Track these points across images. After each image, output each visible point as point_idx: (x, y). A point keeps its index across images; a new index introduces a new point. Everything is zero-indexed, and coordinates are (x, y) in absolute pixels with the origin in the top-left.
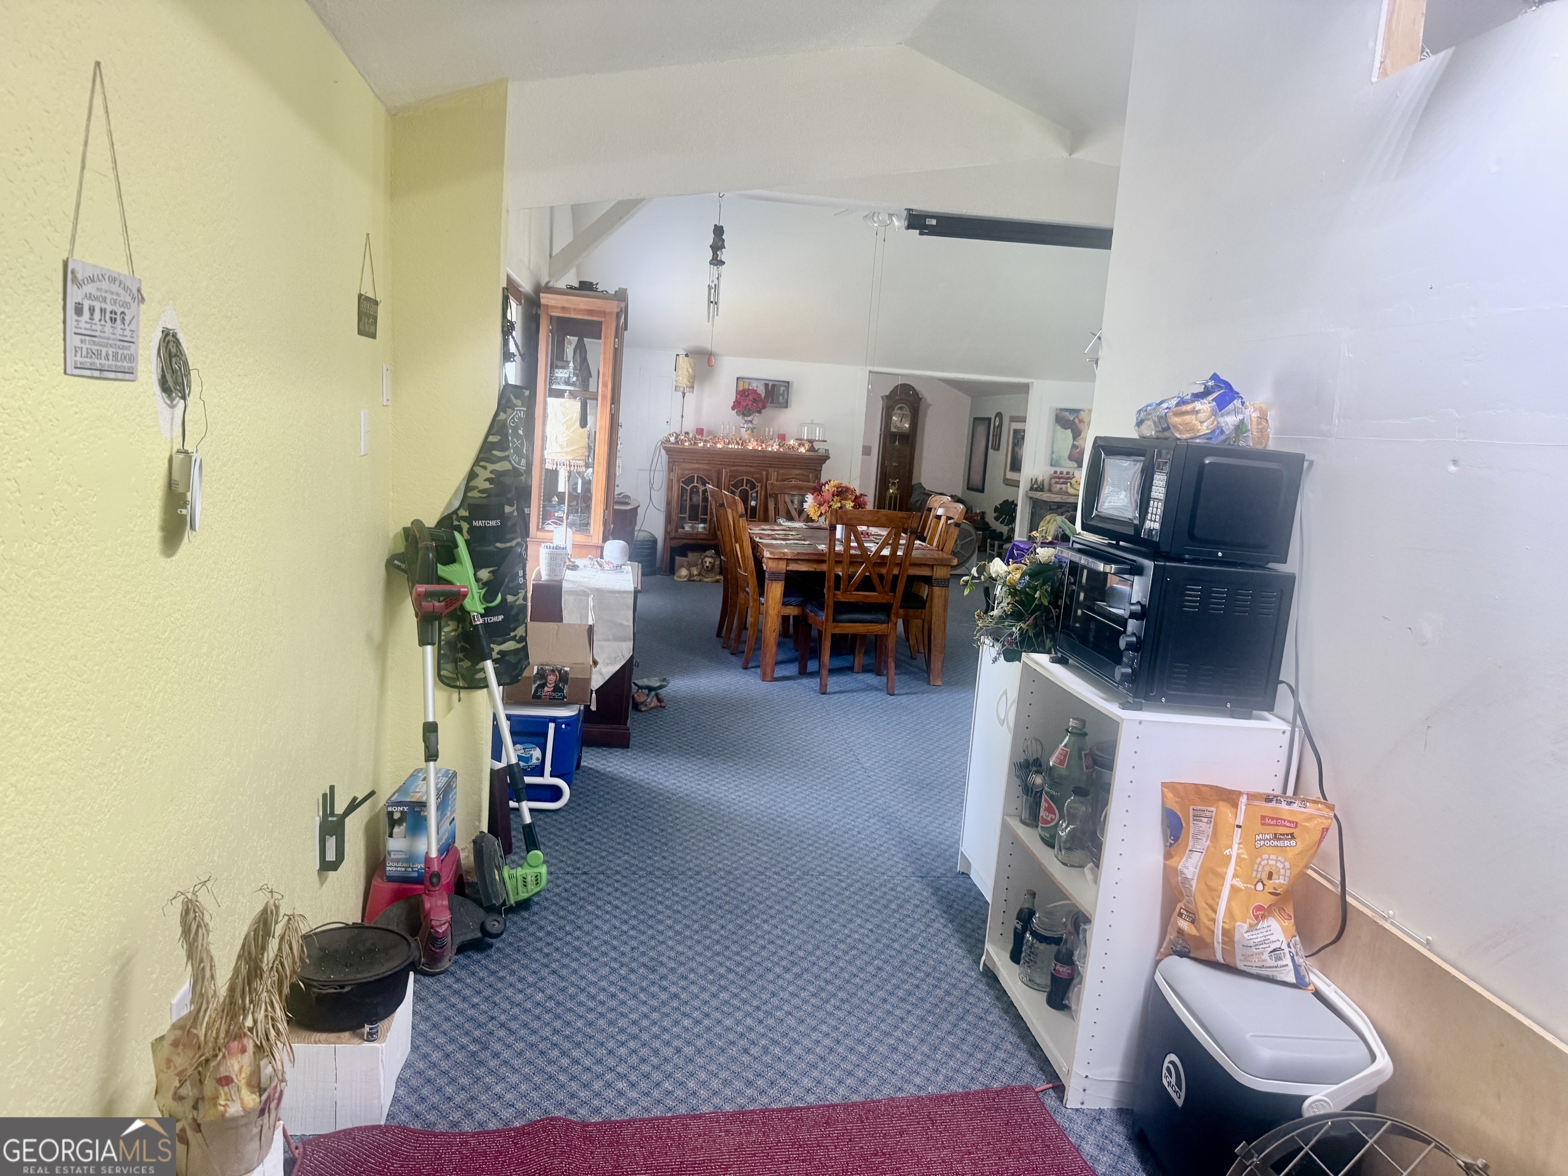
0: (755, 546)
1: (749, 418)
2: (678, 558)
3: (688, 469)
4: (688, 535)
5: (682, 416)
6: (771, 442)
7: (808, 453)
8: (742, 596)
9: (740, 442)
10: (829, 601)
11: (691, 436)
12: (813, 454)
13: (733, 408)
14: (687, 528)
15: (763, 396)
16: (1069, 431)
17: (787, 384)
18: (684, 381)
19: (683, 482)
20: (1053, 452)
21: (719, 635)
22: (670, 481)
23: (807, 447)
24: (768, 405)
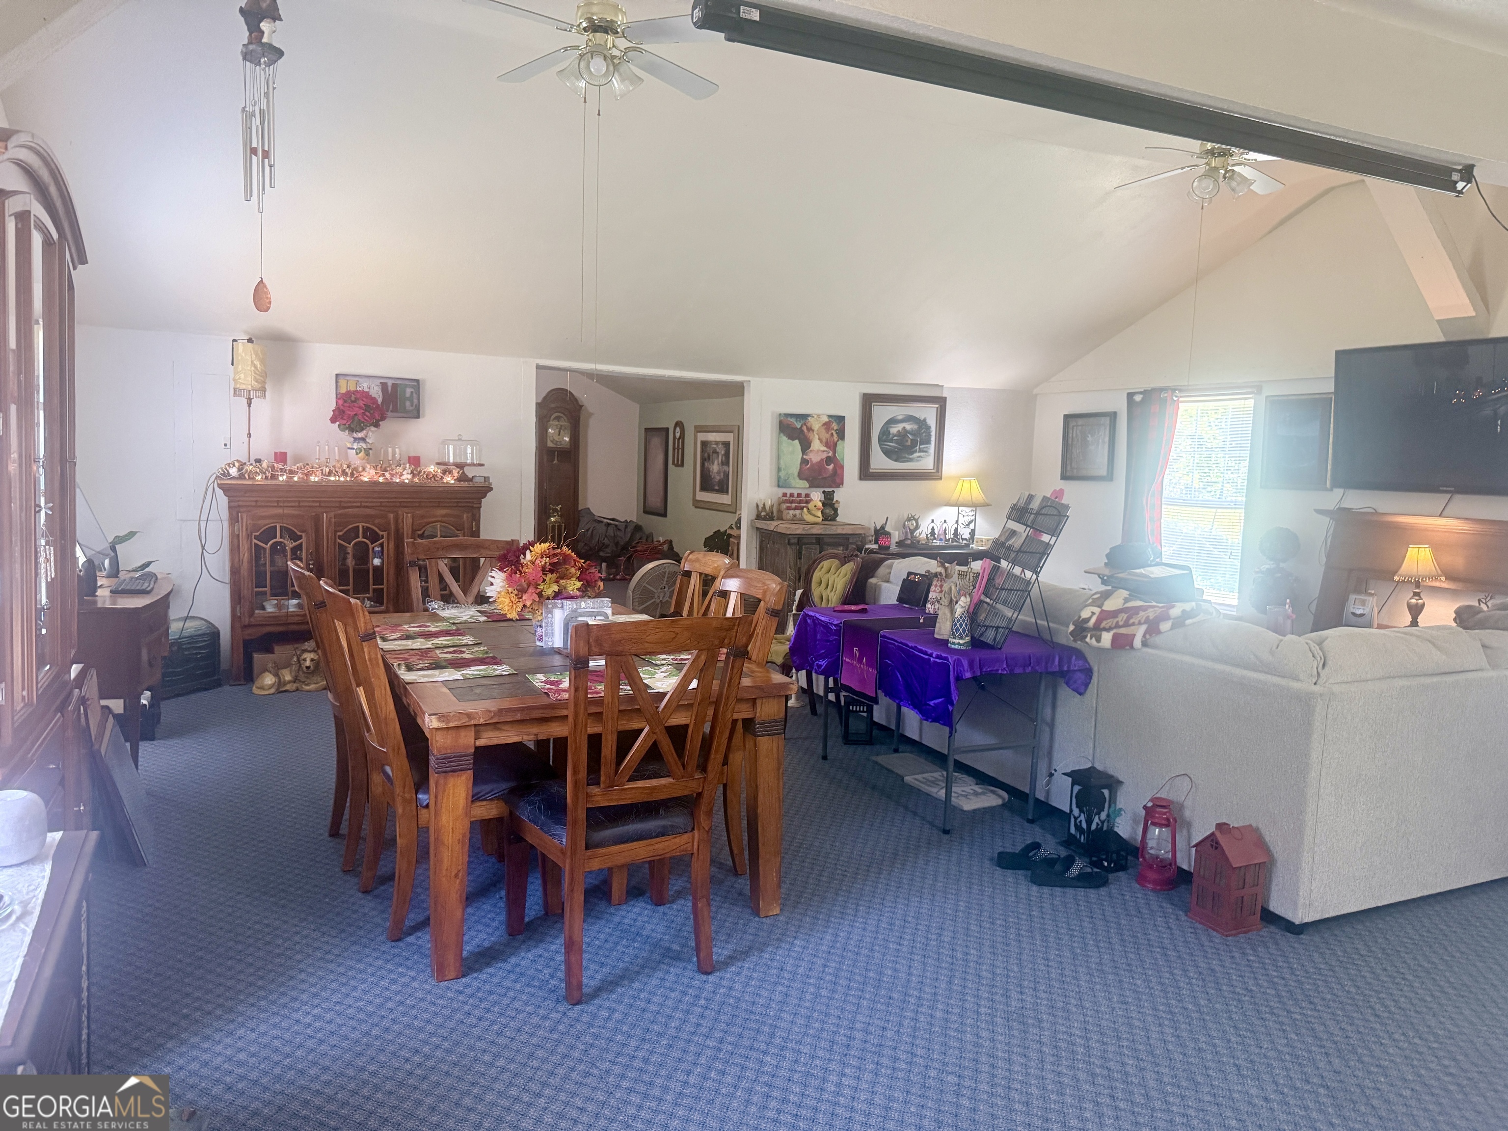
0: (398, 690)
1: (360, 435)
2: (257, 657)
3: (264, 517)
4: (274, 619)
5: (249, 435)
6: (399, 470)
7: (458, 484)
8: (377, 779)
9: (349, 471)
10: (577, 812)
11: (265, 465)
12: (466, 484)
13: (333, 420)
14: (270, 607)
15: (380, 401)
16: (797, 442)
17: (416, 384)
18: (247, 381)
19: (256, 538)
20: (779, 469)
21: (334, 832)
22: (234, 539)
23: (456, 475)
24: (389, 414)
